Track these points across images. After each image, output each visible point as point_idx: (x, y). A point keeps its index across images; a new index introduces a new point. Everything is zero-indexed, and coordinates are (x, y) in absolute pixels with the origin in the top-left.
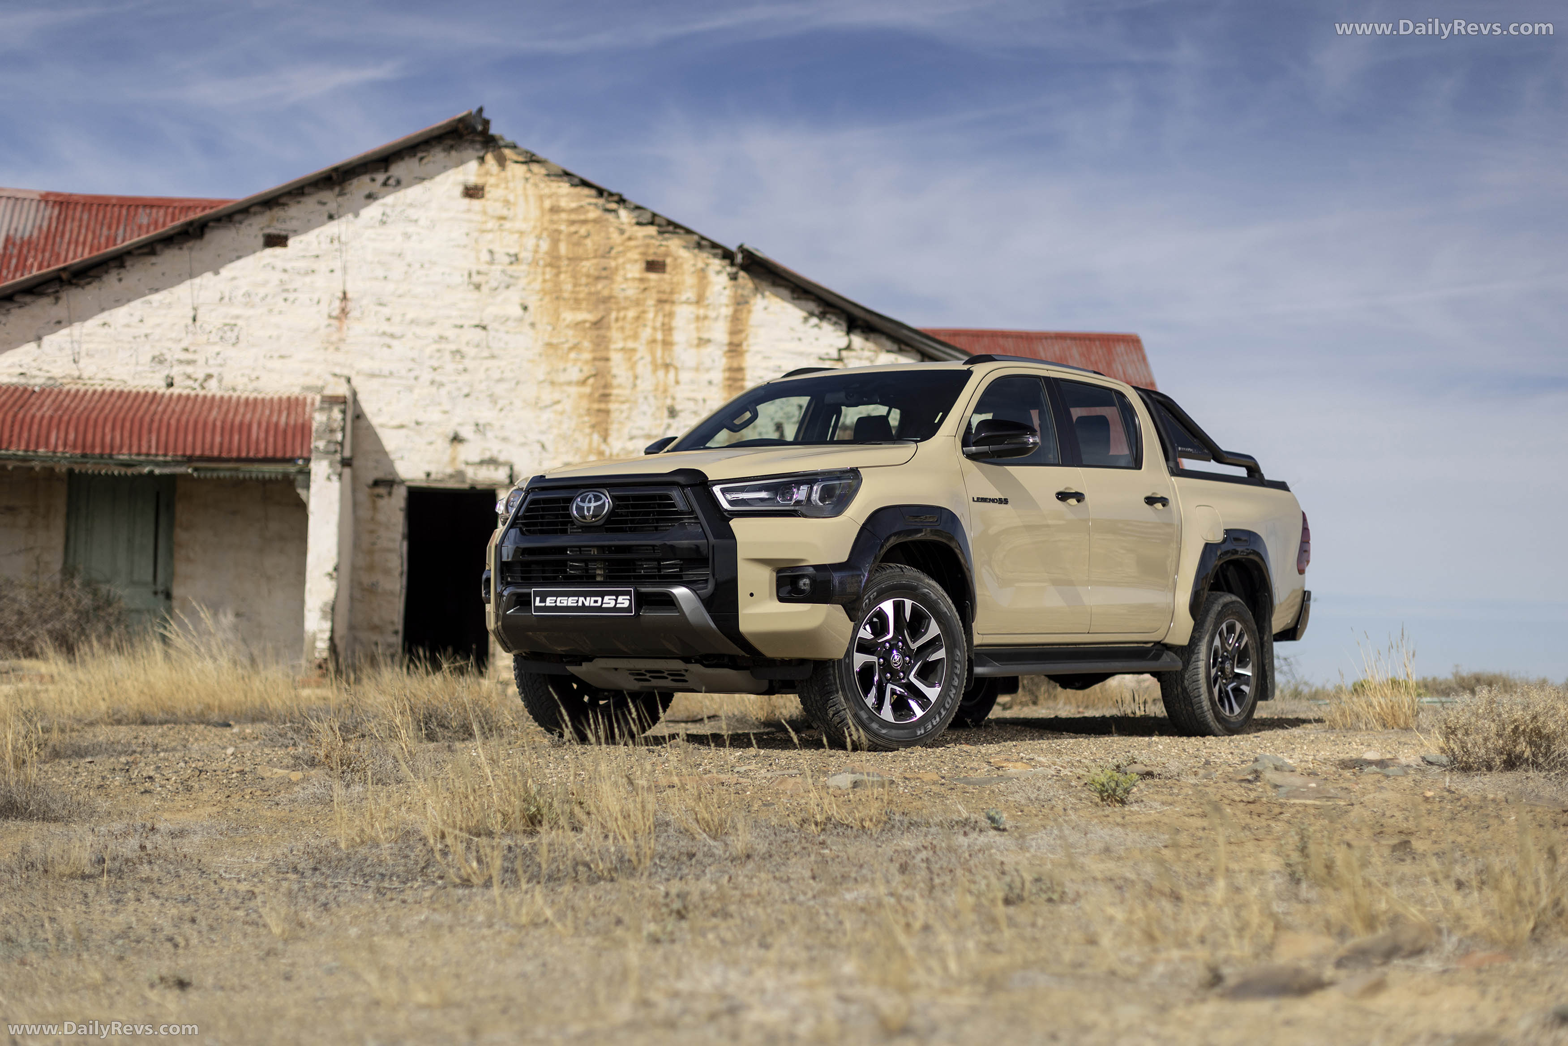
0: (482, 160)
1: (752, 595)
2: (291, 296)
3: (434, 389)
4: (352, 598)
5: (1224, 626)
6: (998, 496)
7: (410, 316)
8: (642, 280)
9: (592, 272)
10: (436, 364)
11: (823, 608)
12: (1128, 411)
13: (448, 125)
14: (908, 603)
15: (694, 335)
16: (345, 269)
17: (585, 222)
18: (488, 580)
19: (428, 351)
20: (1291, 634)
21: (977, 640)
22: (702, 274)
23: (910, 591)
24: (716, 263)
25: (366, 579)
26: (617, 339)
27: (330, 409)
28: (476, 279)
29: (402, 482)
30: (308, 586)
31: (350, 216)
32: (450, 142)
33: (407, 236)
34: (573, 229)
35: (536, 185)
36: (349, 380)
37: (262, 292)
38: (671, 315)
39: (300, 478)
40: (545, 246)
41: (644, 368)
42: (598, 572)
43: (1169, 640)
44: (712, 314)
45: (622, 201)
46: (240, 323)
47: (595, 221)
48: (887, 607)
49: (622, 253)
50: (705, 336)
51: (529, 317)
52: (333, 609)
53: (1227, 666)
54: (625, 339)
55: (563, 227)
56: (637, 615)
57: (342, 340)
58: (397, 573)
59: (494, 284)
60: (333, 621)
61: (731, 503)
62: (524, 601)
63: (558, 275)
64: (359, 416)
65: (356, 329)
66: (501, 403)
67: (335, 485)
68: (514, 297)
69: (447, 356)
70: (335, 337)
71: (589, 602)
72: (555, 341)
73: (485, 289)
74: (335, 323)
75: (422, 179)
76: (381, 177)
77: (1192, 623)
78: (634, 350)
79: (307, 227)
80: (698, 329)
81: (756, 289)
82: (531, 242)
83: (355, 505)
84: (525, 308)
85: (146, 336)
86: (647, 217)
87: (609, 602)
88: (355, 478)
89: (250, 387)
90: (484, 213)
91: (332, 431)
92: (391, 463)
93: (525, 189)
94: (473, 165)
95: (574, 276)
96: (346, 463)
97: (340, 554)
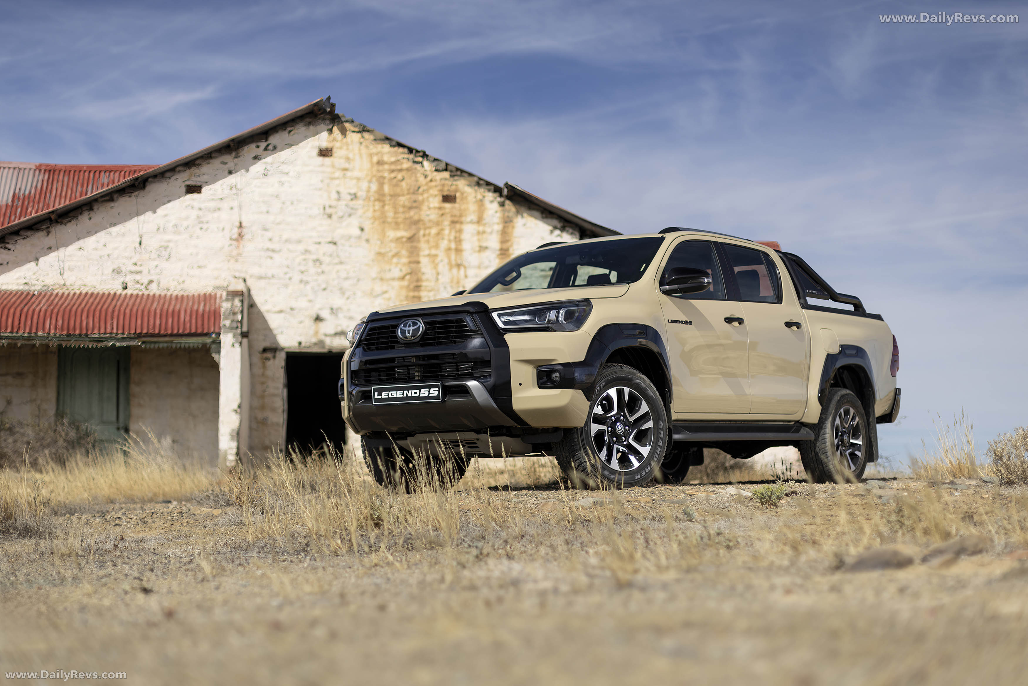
0: (330, 131)
1: (520, 384)
2: (205, 226)
3: (302, 286)
4: (251, 429)
5: (842, 410)
6: (685, 319)
7: (285, 237)
8: (440, 208)
9: (407, 204)
10: (303, 268)
11: (569, 393)
12: (771, 266)
13: (308, 108)
14: (627, 390)
15: (477, 244)
16: (240, 207)
17: (401, 170)
18: (342, 385)
19: (298, 260)
20: (888, 418)
21: (674, 417)
22: (480, 202)
23: (628, 382)
24: (490, 196)
25: (260, 416)
26: (425, 249)
27: (233, 300)
28: (329, 211)
29: (282, 349)
30: (221, 418)
31: (243, 171)
32: (308, 120)
33: (282, 183)
34: (393, 175)
35: (367, 147)
36: (245, 280)
37: (185, 224)
38: (460, 231)
39: (213, 346)
40: (374, 187)
41: (443, 267)
42: (417, 374)
43: (804, 420)
44: (488, 230)
45: (425, 155)
46: (171, 245)
47: (408, 170)
48: (613, 392)
49: (427, 190)
50: (484, 244)
51: (365, 236)
52: (238, 434)
53: (845, 438)
54: (430, 248)
55: (386, 174)
56: (443, 401)
57: (240, 254)
58: (280, 410)
59: (340, 214)
60: (238, 441)
61: (505, 323)
62: (367, 396)
63: (383, 206)
64: (252, 305)
65: (248, 247)
66: (347, 294)
67: (238, 349)
68: (355, 222)
69: (311, 264)
70: (235, 253)
71: (411, 393)
72: (383, 251)
73: (335, 217)
74: (235, 243)
75: (291, 145)
76: (263, 145)
77: (820, 407)
78: (436, 256)
79: (215, 180)
80: (479, 240)
81: (518, 212)
82: (365, 185)
83: (251, 365)
84: (362, 229)
85: (108, 256)
86: (443, 166)
87: (424, 393)
88: (250, 347)
89: (179, 288)
90: (333, 166)
91: (235, 314)
92: (274, 337)
93: (360, 150)
94: (325, 134)
95: (395, 207)
96: (244, 335)
97: (242, 396)
